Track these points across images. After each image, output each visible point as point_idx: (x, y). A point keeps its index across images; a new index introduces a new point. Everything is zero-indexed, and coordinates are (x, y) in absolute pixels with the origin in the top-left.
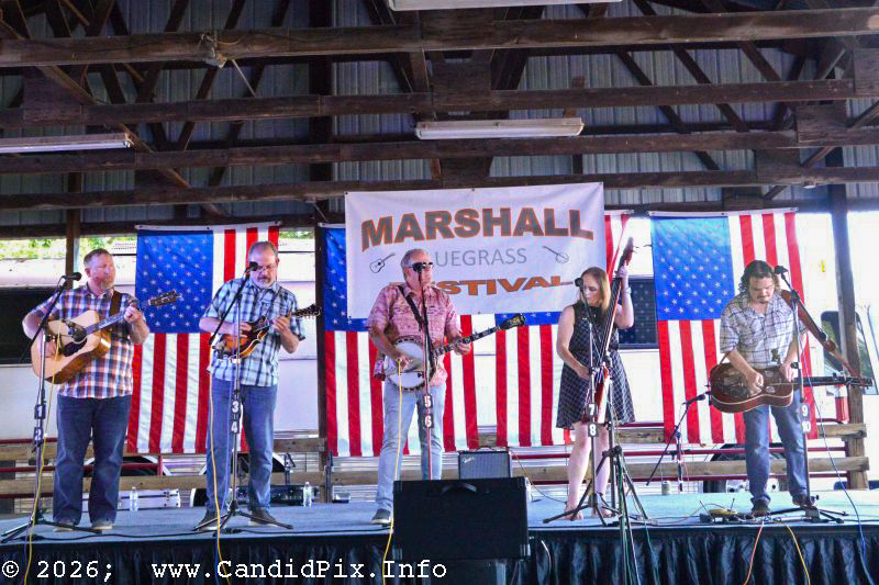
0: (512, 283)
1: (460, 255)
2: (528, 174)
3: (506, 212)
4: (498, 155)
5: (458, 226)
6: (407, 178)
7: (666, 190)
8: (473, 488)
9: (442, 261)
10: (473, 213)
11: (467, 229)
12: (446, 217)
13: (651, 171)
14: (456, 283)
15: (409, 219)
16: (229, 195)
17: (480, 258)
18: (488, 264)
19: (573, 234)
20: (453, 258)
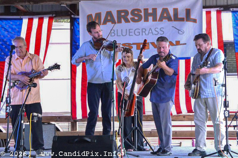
1: (133, 31)
3: (155, 10)
5: (132, 17)
9: (124, 34)
10: (139, 10)
11: (136, 18)
12: (126, 12)
14: (131, 44)
15: (109, 14)
17: (142, 32)
18: (146, 35)
19: (187, 21)
20: (129, 32)
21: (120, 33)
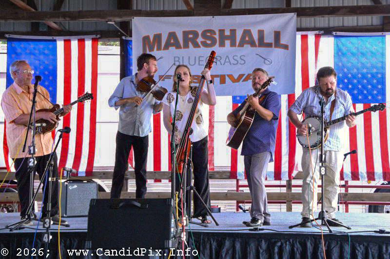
0: (236, 77)
1: (204, 59)
3: (233, 32)
5: (203, 40)
7: (346, 18)
9: (192, 62)
10: (212, 32)
11: (209, 42)
12: (195, 34)
15: (172, 35)
18: (221, 64)
19: (276, 46)
20: (199, 61)
21: (186, 62)
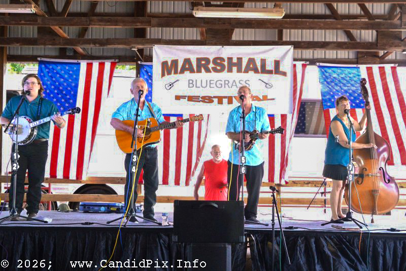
1: (214, 82)
2: (253, 39)
3: (240, 59)
4: (237, 27)
5: (213, 66)
6: (187, 38)
7: (327, 52)
8: (216, 206)
9: (204, 85)
10: (222, 59)
11: (219, 68)
12: (207, 60)
13: (320, 40)
14: (211, 97)
15: (187, 61)
16: (90, 44)
17: (225, 84)
18: (229, 87)
19: (276, 73)
20: (210, 84)
21: (199, 84)
